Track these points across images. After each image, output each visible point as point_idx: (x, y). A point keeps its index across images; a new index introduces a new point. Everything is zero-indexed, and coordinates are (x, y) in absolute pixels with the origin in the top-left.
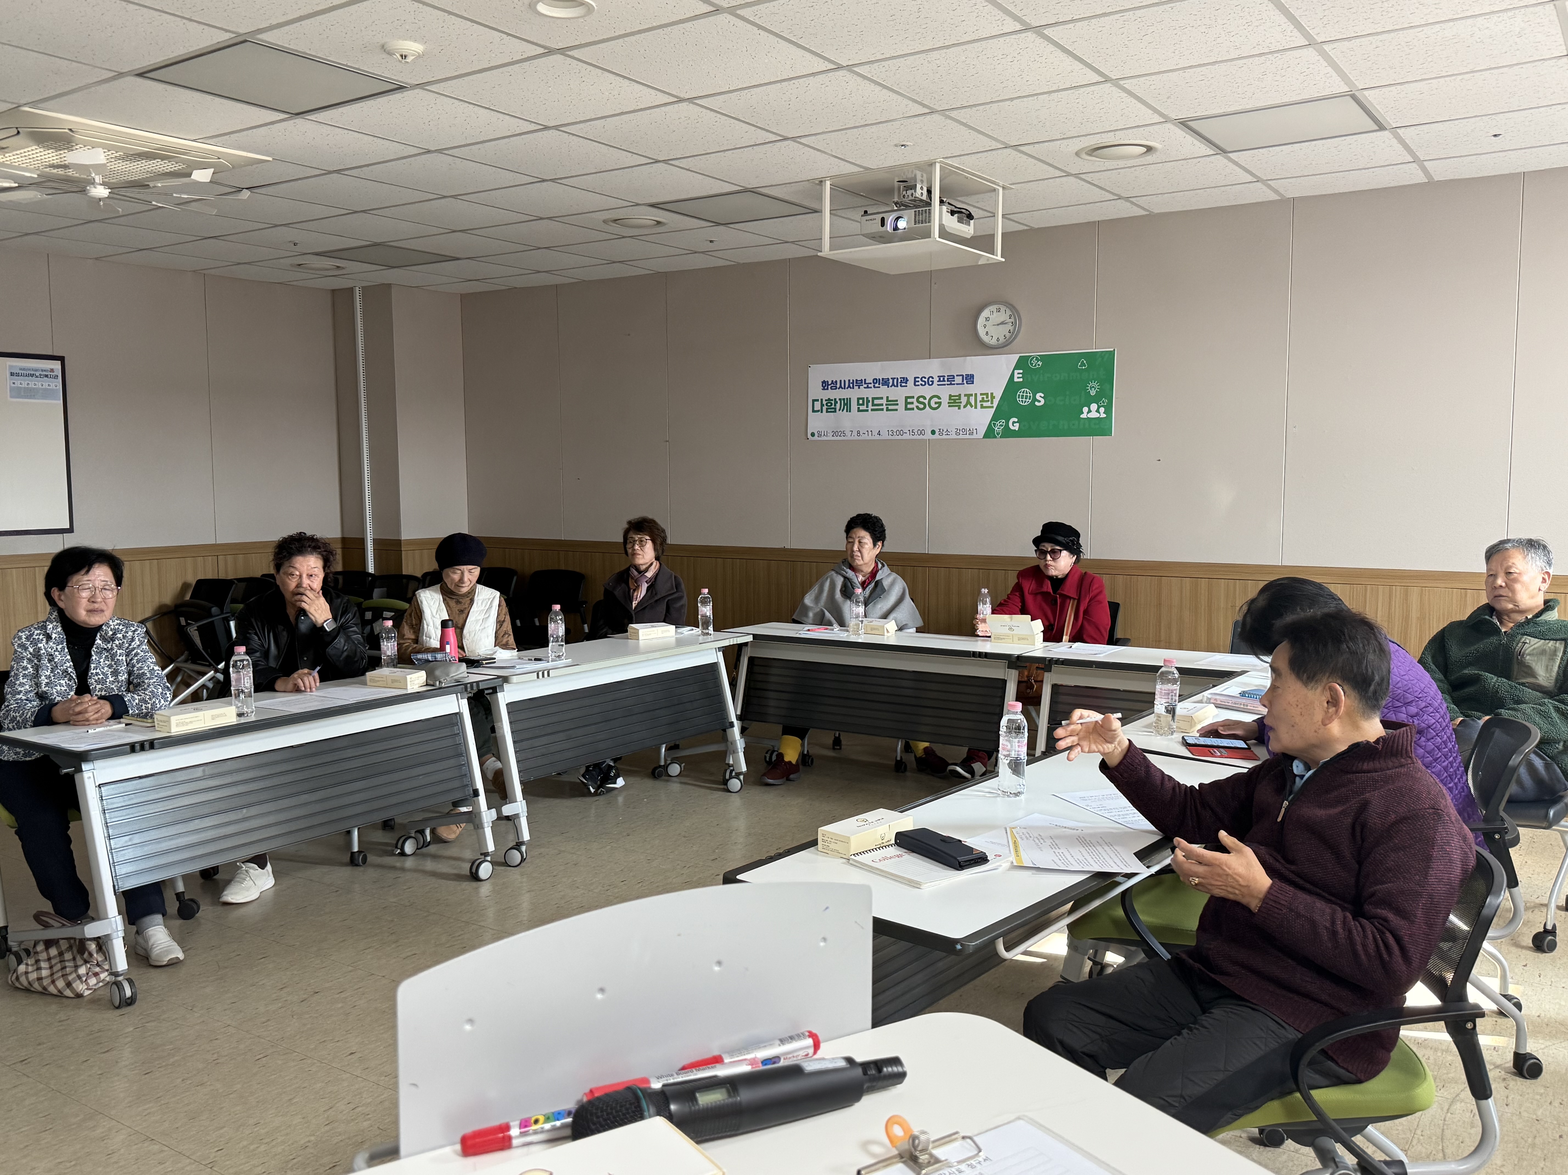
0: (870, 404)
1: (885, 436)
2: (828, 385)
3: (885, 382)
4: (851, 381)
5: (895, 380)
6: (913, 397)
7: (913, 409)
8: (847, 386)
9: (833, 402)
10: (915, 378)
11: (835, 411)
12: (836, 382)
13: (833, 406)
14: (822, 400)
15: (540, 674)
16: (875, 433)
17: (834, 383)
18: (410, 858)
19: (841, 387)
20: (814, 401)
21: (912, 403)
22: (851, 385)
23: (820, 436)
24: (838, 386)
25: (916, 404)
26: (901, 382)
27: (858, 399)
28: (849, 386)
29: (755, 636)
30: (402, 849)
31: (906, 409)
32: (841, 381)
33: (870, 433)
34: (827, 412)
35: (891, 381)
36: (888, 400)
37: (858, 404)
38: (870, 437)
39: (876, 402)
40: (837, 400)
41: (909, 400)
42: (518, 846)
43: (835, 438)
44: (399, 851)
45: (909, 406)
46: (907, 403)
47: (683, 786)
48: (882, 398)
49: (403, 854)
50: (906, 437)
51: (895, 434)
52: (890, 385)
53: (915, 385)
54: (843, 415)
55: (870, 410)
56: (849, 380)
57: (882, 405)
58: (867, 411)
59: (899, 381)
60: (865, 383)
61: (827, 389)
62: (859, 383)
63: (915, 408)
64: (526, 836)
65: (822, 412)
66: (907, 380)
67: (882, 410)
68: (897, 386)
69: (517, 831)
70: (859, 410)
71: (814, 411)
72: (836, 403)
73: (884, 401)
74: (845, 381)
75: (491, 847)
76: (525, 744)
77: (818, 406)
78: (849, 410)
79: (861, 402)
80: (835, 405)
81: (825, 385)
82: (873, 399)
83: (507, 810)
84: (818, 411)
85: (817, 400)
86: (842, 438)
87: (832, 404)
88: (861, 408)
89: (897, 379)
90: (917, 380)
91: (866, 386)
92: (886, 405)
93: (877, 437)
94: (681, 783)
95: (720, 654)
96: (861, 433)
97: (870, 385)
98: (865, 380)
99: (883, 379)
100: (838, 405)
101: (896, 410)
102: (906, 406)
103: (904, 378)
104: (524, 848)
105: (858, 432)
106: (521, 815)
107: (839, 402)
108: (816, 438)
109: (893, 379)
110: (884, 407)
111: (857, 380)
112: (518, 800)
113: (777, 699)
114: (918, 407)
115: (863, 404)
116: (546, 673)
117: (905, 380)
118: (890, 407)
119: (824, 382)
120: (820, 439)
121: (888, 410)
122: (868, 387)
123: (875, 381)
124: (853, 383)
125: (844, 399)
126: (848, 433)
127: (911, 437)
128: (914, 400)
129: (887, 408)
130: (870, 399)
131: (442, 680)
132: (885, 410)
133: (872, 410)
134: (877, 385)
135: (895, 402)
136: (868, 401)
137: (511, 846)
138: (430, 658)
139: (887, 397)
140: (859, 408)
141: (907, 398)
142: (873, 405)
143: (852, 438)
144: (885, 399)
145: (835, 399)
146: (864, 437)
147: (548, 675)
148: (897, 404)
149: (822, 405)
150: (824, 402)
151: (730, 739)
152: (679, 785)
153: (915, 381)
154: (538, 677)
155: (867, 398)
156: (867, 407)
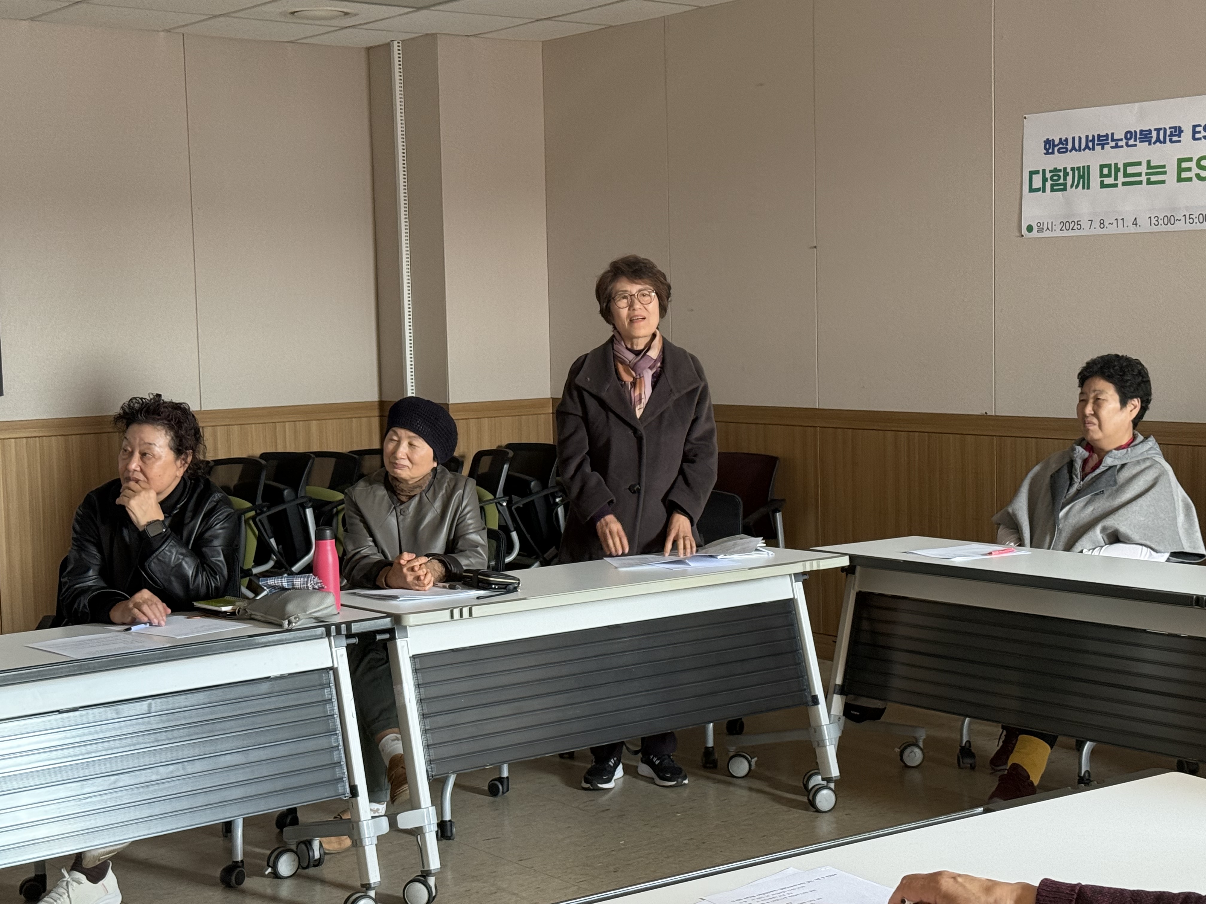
0: (1121, 174)
1: (1145, 226)
2: (1054, 146)
3: (1145, 136)
4: (1090, 138)
5: (1162, 132)
6: (1190, 160)
7: (1190, 179)
8: (1083, 145)
9: (1061, 174)
10: (1194, 127)
11: (1065, 189)
12: (1066, 140)
13: (1061, 181)
14: (1044, 171)
15: (456, 612)
16: (1130, 221)
17: (1064, 142)
18: (288, 883)
19: (1073, 148)
20: (1032, 173)
21: (1189, 169)
22: (1090, 144)
23: (1040, 230)
24: (1070, 147)
25: (1195, 170)
26: (1171, 135)
27: (1102, 167)
28: (1087, 147)
29: (852, 558)
30: (274, 867)
31: (1180, 179)
32: (1074, 138)
33: (1120, 222)
34: (1053, 190)
35: (1154, 134)
36: (1149, 166)
37: (1102, 175)
38: (1121, 230)
39: (1131, 170)
40: (1069, 170)
41: (1184, 165)
42: (423, 877)
43: (1065, 233)
44: (270, 870)
45: (1184, 175)
46: (1180, 170)
47: (754, 795)
48: (1139, 164)
49: (276, 875)
50: (1180, 226)
51: (1161, 222)
52: (1153, 140)
53: (1194, 138)
54: (1077, 194)
55: (1120, 185)
56: (1087, 137)
57: (1139, 174)
58: (1116, 186)
59: (1168, 133)
60: (1113, 140)
61: (1053, 153)
62: (1102, 140)
63: (1194, 179)
64: (434, 863)
65: (1044, 191)
66: (1181, 131)
67: (1140, 183)
68: (1165, 142)
69: (422, 851)
70: (1103, 185)
71: (1031, 190)
72: (1066, 174)
73: (1143, 169)
74: (1080, 138)
75: (374, 876)
76: (441, 720)
77: (1037, 182)
78: (1087, 186)
79: (1106, 171)
80: (1065, 179)
81: (1049, 146)
82: (1126, 165)
83: (406, 820)
84: (1038, 190)
85: (1037, 172)
86: (1076, 233)
87: (1059, 177)
88: (1107, 181)
89: (1165, 129)
90: (1197, 129)
91: (1113, 144)
92: (1147, 174)
93: (1133, 229)
94: (751, 789)
95: (799, 587)
96: (1106, 224)
97: (1120, 143)
98: (1113, 134)
99: (1141, 131)
100: (1069, 179)
101: (1163, 182)
102: (1179, 174)
103: (1175, 128)
104: (432, 881)
105: (1102, 222)
106: (427, 829)
107: (1071, 173)
108: (1035, 233)
109: (1158, 130)
110: (1144, 178)
111: (1099, 135)
112: (423, 806)
113: (908, 665)
114: (1198, 176)
115: (1109, 175)
116: (466, 611)
117: (1177, 131)
118: (1153, 178)
119: (1047, 142)
120: (1041, 235)
121: (1149, 182)
122: (1117, 146)
123: (1129, 135)
124: (1093, 141)
125: (1078, 168)
126: (1085, 224)
127: (1189, 227)
128: (1193, 165)
129: (1148, 179)
130: (1121, 166)
131: (292, 618)
132: (1145, 182)
133: (1124, 184)
134: (1131, 142)
135: (1161, 170)
136: (1117, 170)
137: (413, 876)
138: (285, 585)
139: (1149, 162)
140: (1102, 182)
141: (1180, 161)
142: (1126, 175)
143: (1093, 232)
144: (1144, 165)
145: (1065, 169)
146: (1111, 230)
147: (471, 614)
148: (1165, 173)
149: (1045, 180)
150: (1048, 175)
151: (813, 724)
152: (745, 793)
153: (1194, 132)
154: (452, 616)
155: (1116, 164)
156: (1116, 179)
